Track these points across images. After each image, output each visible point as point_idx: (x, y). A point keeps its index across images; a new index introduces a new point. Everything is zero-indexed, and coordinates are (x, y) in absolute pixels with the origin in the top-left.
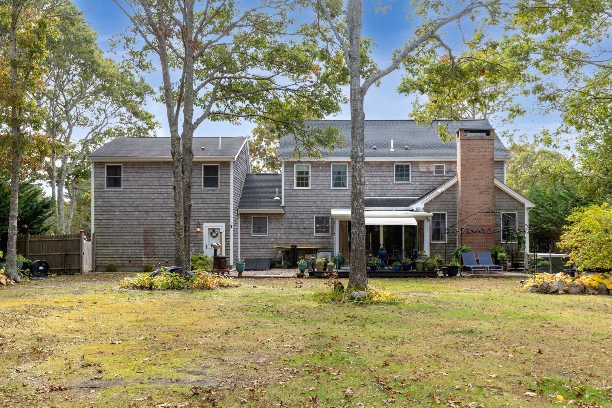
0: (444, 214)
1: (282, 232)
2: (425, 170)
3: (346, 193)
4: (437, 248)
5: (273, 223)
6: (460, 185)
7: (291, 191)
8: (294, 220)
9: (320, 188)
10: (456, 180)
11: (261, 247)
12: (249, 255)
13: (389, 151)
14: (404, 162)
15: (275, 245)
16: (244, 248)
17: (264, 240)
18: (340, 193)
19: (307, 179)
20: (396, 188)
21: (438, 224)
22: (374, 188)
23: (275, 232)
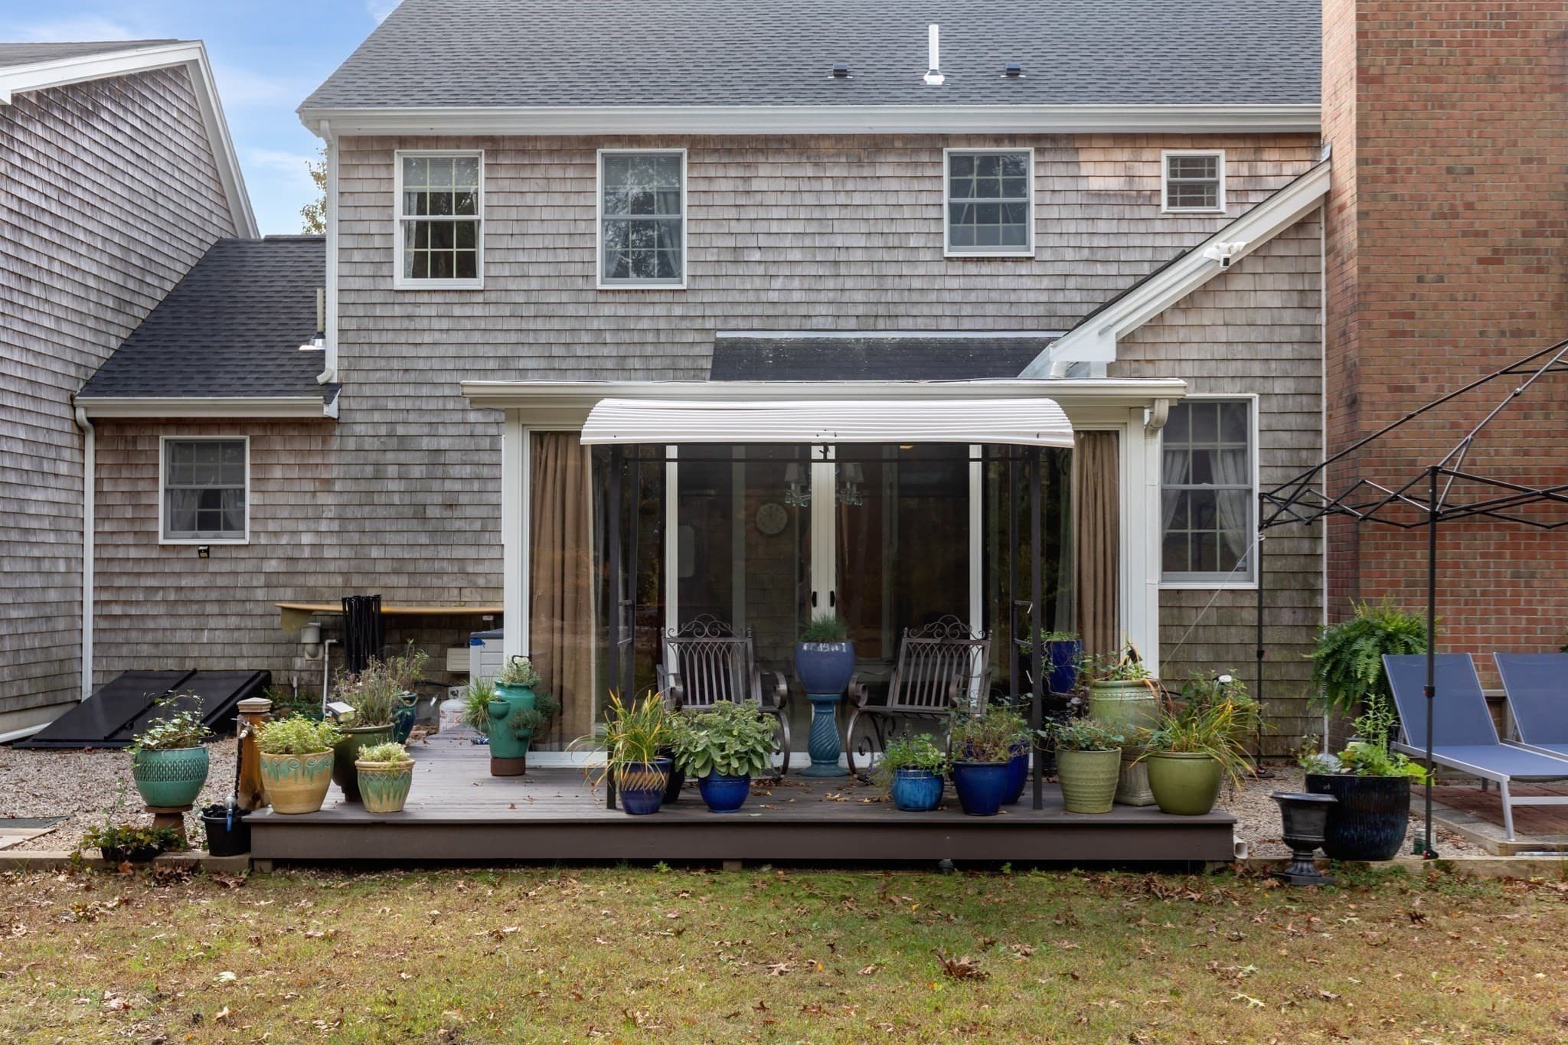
0: (1244, 405)
1: (324, 526)
2: (1114, 184)
3: (678, 311)
4: (1199, 617)
5: (277, 473)
6: (1352, 211)
7: (377, 298)
8: (390, 457)
9: (535, 284)
10: (1323, 187)
11: (211, 609)
12: (145, 650)
13: (917, 83)
14: (998, 139)
15: (289, 593)
16: (117, 610)
17: (226, 567)
18: (649, 311)
19: (468, 232)
20: (954, 283)
21: (1203, 466)
22: (830, 284)
23: (289, 525)
